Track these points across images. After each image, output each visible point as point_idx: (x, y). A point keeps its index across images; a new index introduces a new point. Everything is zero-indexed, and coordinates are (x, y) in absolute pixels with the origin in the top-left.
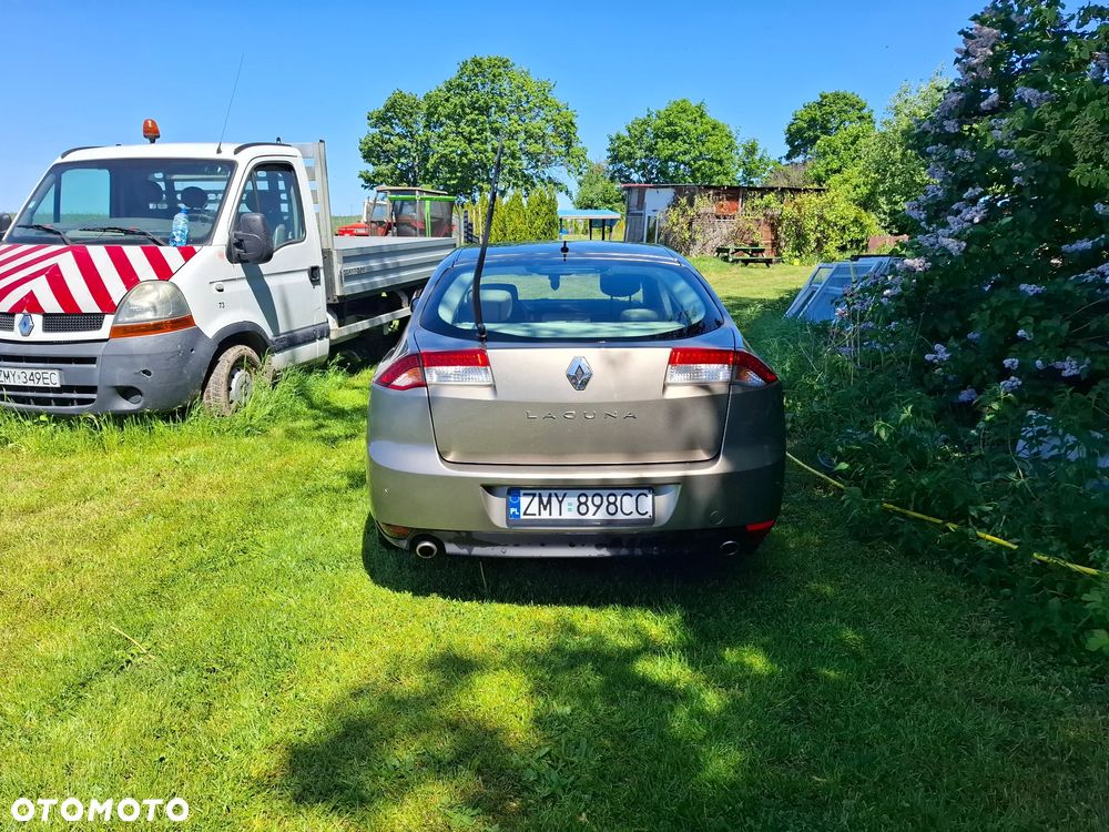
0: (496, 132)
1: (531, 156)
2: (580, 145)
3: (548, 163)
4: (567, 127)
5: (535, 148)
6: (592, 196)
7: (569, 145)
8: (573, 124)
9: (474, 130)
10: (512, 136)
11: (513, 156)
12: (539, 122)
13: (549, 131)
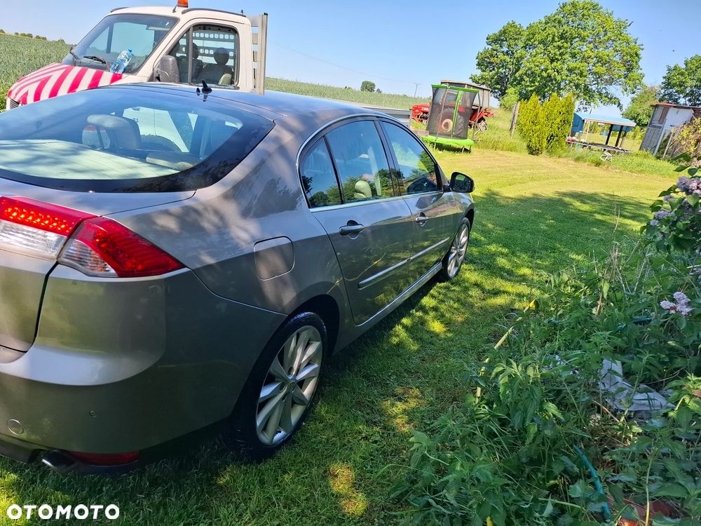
0: (574, 56)
1: (598, 76)
2: (640, 71)
3: (611, 82)
4: (631, 56)
5: (601, 69)
6: (640, 111)
7: (629, 70)
8: (637, 55)
9: (558, 53)
10: (585, 59)
11: (581, 74)
12: (610, 51)
13: (617, 59)
